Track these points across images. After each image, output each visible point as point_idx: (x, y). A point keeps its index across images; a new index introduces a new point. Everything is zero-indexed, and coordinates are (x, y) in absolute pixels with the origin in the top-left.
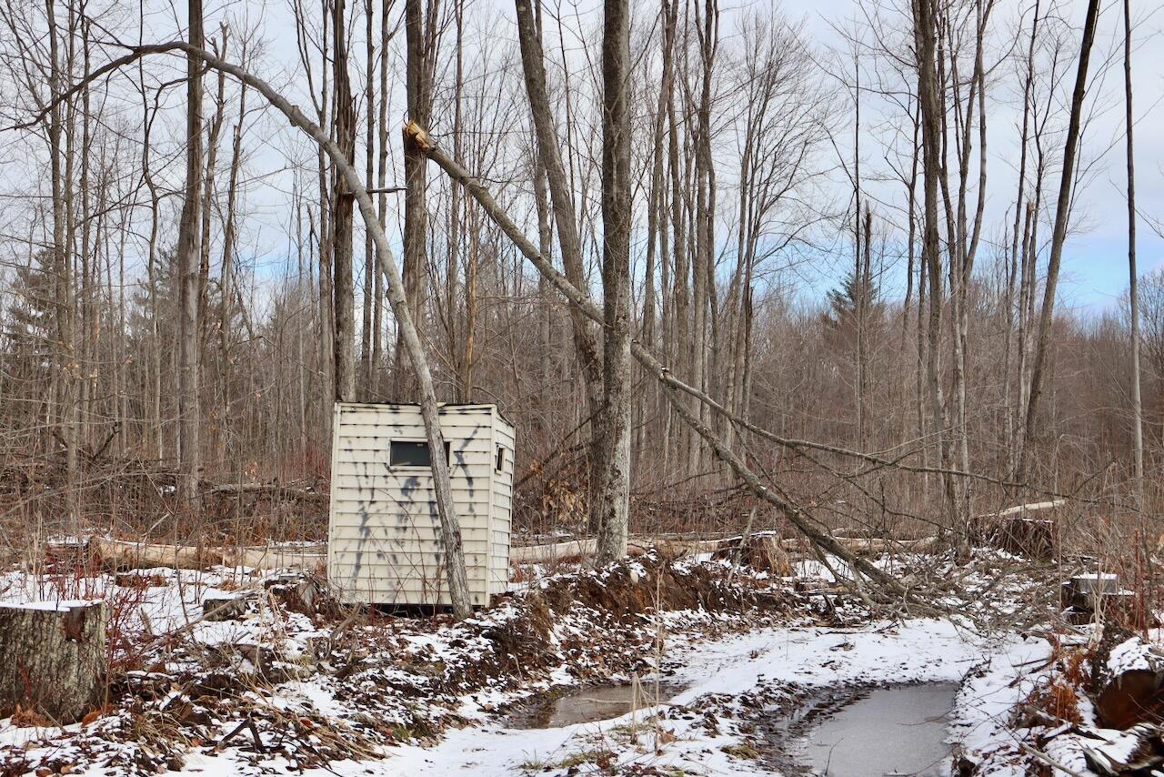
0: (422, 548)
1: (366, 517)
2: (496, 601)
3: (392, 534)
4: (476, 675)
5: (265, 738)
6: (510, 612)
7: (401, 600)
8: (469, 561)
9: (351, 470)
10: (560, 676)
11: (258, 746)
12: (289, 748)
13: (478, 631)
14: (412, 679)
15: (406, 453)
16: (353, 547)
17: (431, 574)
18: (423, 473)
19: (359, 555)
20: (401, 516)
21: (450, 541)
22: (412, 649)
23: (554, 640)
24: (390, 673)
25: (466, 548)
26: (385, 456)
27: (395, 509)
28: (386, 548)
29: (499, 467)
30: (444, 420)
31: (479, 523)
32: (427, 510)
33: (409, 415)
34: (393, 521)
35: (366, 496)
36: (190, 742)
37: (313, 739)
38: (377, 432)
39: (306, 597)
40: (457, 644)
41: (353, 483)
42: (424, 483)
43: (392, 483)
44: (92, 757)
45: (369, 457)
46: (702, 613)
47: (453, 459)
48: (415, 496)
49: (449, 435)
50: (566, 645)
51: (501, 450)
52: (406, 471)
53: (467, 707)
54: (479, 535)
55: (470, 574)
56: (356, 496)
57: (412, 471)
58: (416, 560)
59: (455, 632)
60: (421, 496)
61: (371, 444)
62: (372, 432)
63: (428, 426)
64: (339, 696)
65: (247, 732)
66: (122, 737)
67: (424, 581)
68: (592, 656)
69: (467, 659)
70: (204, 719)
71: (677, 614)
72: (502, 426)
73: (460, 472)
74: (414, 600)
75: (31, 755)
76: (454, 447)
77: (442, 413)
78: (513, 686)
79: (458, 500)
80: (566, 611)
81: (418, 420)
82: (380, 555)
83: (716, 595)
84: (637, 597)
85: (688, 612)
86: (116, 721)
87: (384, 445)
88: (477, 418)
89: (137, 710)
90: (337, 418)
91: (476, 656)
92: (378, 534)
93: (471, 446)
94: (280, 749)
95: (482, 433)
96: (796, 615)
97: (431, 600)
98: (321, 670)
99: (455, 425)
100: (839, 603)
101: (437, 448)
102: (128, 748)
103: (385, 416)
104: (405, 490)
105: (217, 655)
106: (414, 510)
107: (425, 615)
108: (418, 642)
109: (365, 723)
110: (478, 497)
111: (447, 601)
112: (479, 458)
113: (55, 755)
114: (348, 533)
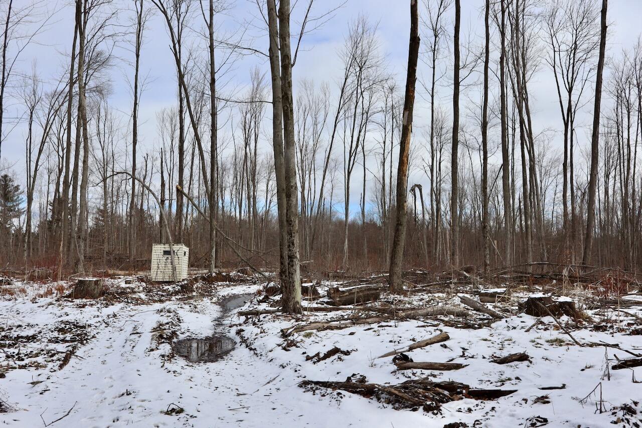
0: (169, 271)
1: (158, 265)
2: (183, 280)
3: (163, 268)
4: (176, 293)
5: (129, 301)
6: (186, 282)
7: (165, 280)
8: (178, 273)
9: (156, 256)
10: (194, 294)
11: (128, 302)
12: (133, 302)
13: (178, 285)
14: (163, 294)
15: (166, 253)
16: (156, 270)
17: (171, 275)
18: (169, 256)
19: (157, 272)
20: (165, 265)
21: (174, 269)
22: (165, 289)
23: (194, 287)
24: (159, 293)
25: (177, 270)
26: (162, 254)
27: (164, 263)
28: (162, 270)
29: (185, 255)
30: (174, 247)
31: (180, 266)
32: (170, 263)
33: (167, 246)
34: (164, 266)
35: (159, 261)
36: (116, 301)
37: (139, 301)
38: (161, 249)
39: (145, 279)
40: (174, 288)
41: (156, 258)
42: (170, 258)
43: (164, 258)
44: (98, 303)
45: (159, 254)
46: (228, 283)
47: (175, 254)
48: (168, 261)
49: (174, 249)
50: (196, 288)
51: (185, 252)
52: (167, 256)
53: (173, 298)
54: (180, 268)
55: (178, 275)
56: (156, 261)
57: (168, 256)
58: (168, 273)
59: (174, 286)
60: (169, 261)
61: (160, 251)
62: (159, 249)
63: (170, 248)
64: (146, 295)
65: (126, 300)
66: (104, 300)
67: (169, 277)
68: (201, 290)
69: (175, 290)
70: (119, 298)
71: (222, 283)
72: (185, 248)
73: (177, 256)
74: (168, 280)
75: (87, 303)
76: (176, 251)
77: (173, 245)
78: (184, 295)
79: (176, 261)
80: (198, 282)
81: (169, 246)
82: (161, 272)
83: (231, 279)
84: (213, 279)
85: (224, 282)
86: (103, 298)
87: (162, 251)
88: (180, 246)
89: (107, 296)
90: (153, 247)
91: (177, 290)
92: (161, 268)
93: (179, 251)
94: (132, 302)
95: (181, 249)
96: (248, 283)
97: (171, 280)
98: (144, 291)
99: (176, 247)
100: (257, 281)
101: (172, 252)
102: (105, 302)
103: (162, 246)
104: (166, 260)
105: (124, 289)
106: (168, 263)
107: (169, 283)
108: (166, 287)
109: (150, 299)
110: (180, 261)
111: (173, 280)
112: (181, 254)
113: (91, 303)
114: (155, 268)
